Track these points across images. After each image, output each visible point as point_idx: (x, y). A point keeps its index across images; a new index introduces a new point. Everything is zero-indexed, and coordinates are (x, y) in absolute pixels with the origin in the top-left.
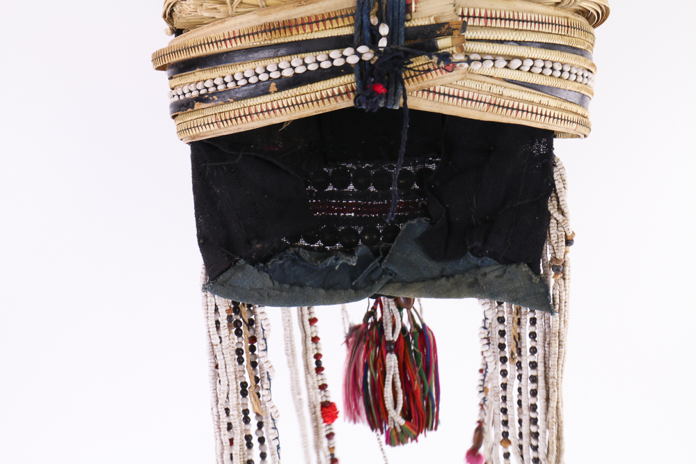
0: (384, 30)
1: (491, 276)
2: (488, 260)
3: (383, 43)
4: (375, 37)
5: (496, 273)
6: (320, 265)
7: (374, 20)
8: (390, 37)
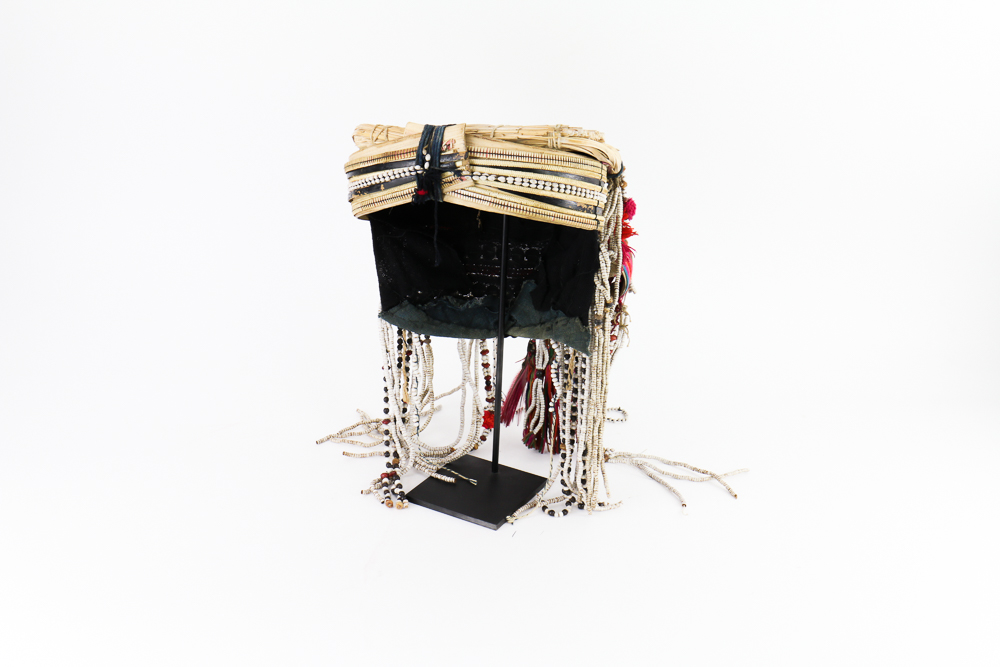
0: (428, 158)
1: (560, 324)
2: (561, 313)
3: (427, 165)
4: (424, 161)
5: (563, 323)
6: (461, 308)
7: (424, 152)
8: (431, 162)
